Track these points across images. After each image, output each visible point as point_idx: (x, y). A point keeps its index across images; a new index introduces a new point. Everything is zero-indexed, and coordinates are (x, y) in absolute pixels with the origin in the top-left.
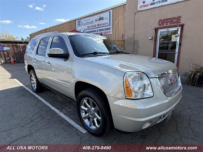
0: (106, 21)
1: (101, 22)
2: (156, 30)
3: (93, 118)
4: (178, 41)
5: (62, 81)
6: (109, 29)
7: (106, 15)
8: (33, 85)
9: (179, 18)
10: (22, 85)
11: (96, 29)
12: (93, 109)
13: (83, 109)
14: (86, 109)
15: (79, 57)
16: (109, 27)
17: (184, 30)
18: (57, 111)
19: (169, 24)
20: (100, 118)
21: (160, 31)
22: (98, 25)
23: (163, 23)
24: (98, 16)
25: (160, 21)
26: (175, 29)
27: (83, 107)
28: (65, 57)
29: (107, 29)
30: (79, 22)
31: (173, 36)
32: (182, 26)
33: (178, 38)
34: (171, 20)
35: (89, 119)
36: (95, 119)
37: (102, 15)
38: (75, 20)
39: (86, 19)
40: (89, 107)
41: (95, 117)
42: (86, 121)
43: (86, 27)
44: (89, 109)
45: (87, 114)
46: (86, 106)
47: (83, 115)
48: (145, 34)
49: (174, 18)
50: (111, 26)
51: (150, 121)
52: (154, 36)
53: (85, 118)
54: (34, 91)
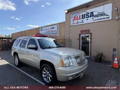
0: (56, 29)
1: (53, 30)
2: (80, 35)
3: (48, 77)
4: (90, 41)
5: (34, 60)
6: (57, 33)
7: (55, 26)
8: (16, 63)
9: (89, 30)
10: (9, 63)
11: (50, 33)
12: (48, 72)
13: (44, 73)
14: (45, 73)
15: (42, 49)
16: (57, 32)
17: (92, 36)
18: (30, 76)
19: (85, 33)
20: (51, 76)
21: (81, 35)
22: (52, 31)
23: (83, 32)
24: (52, 26)
25: (81, 31)
26: (88, 35)
27: (43, 72)
28: (36, 49)
29: (56, 33)
30: (41, 29)
31: (87, 38)
32: (91, 34)
33: (90, 39)
34: (86, 31)
35: (46, 78)
36: (49, 77)
37: (53, 26)
38: (39, 28)
39: (45, 28)
40: (47, 72)
41: (49, 76)
42: (45, 79)
43: (45, 31)
44: (46, 73)
45: (45, 75)
46: (45, 71)
47: (43, 76)
48: (74, 36)
49: (87, 30)
50: (58, 32)
51: (72, 76)
52: (79, 37)
53: (44, 78)
54: (16, 66)
